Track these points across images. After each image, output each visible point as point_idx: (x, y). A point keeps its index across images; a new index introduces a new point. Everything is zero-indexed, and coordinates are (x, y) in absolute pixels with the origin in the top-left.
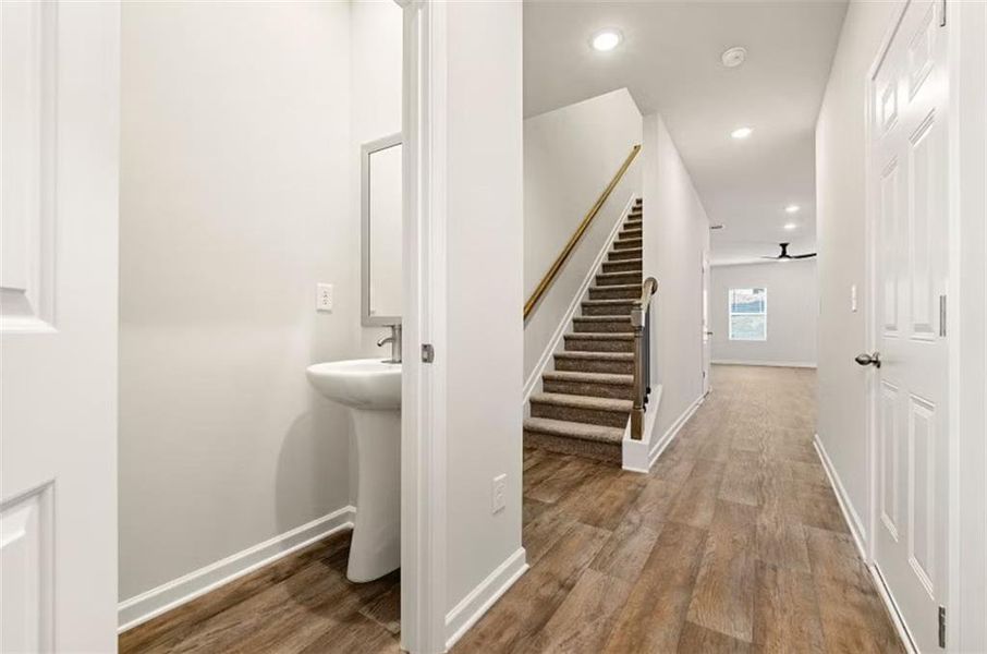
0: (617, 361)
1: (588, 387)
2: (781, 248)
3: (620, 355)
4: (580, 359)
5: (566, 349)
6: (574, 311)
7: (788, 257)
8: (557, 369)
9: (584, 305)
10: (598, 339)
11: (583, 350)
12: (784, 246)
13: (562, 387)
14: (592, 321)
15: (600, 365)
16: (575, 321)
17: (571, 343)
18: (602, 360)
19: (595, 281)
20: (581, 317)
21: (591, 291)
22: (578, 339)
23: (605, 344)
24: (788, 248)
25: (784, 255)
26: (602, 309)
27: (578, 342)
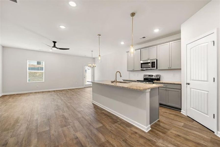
2: (53, 43)
7: (56, 47)
12: (55, 42)
24: (56, 44)
25: (54, 46)
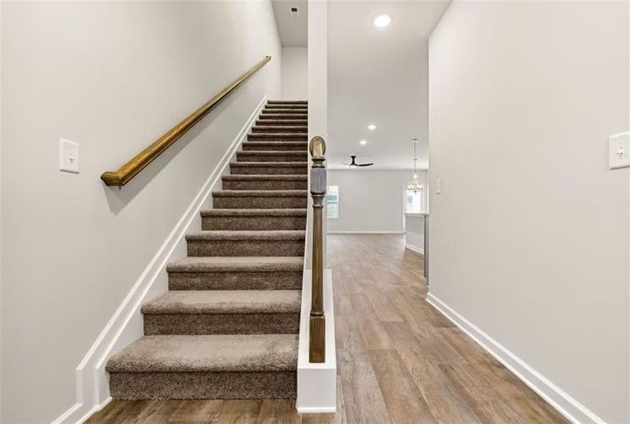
0: (269, 240)
1: (235, 278)
2: (352, 159)
3: (274, 233)
4: (223, 240)
5: (204, 228)
6: (214, 185)
7: (356, 165)
8: (190, 255)
9: (224, 180)
10: (244, 216)
11: (227, 229)
13: (197, 280)
14: (235, 196)
15: (248, 246)
16: (215, 196)
17: (210, 221)
18: (251, 240)
19: (236, 158)
20: (222, 191)
21: (232, 166)
22: (219, 216)
23: (253, 221)
25: (353, 163)
26: (245, 183)
27: (219, 220)
